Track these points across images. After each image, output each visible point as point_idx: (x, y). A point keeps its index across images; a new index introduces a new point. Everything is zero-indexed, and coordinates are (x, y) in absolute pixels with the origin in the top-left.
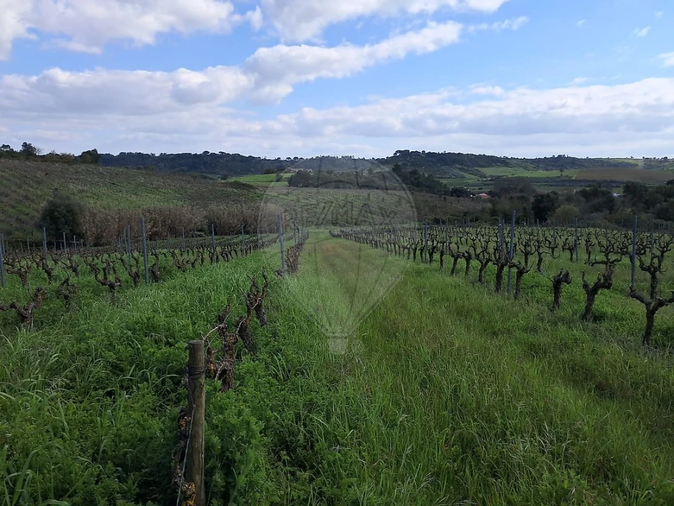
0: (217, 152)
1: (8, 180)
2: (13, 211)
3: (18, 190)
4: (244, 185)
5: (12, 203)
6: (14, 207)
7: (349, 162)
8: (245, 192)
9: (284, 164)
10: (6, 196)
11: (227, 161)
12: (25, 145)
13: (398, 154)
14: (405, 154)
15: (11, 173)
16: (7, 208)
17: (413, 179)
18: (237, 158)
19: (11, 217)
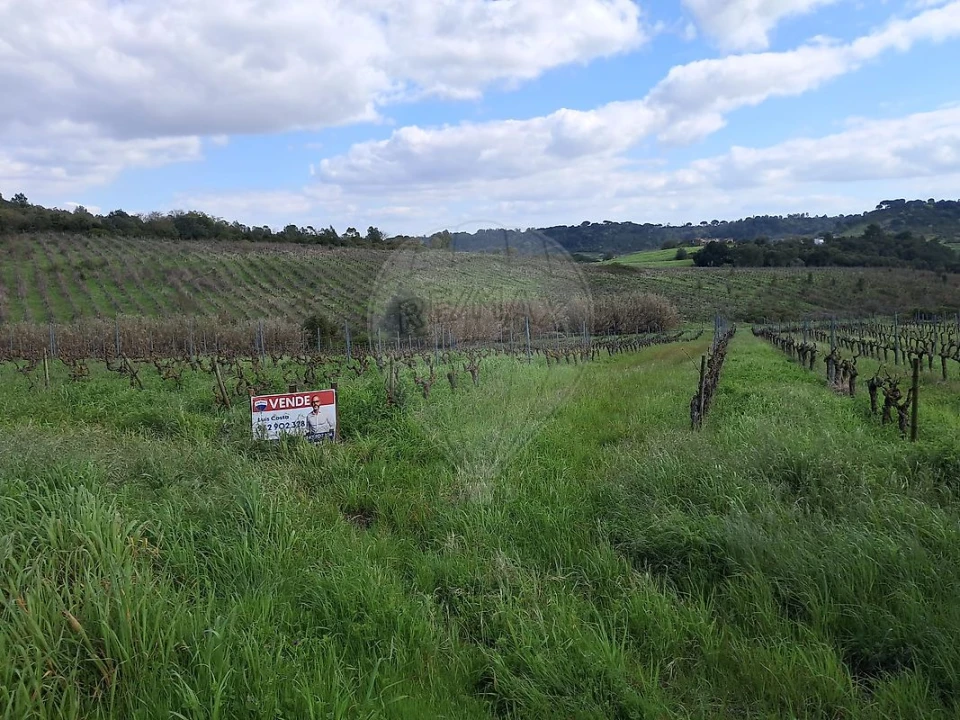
0: (601, 222)
1: (354, 273)
2: (359, 308)
3: (364, 285)
4: (625, 267)
5: (358, 299)
6: (359, 304)
7: (799, 224)
8: (626, 277)
9: (696, 232)
10: (352, 292)
11: (614, 233)
12: (371, 229)
13: (884, 207)
14: (896, 207)
15: (357, 265)
16: (353, 306)
17: (900, 246)
18: (628, 227)
19: (356, 314)
